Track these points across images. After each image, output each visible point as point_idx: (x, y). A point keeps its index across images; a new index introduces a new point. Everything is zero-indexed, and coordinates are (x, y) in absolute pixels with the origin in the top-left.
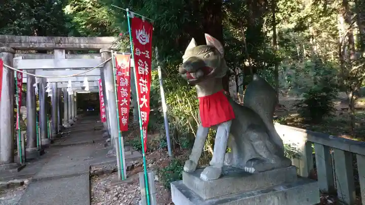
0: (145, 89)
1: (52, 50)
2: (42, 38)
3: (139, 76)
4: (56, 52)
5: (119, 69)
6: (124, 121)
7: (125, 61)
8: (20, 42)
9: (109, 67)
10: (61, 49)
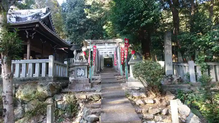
0: (126, 52)
1: (104, 43)
2: (102, 40)
3: (125, 49)
4: (106, 44)
5: (122, 48)
6: (122, 61)
7: (123, 46)
8: (98, 41)
9: (119, 47)
10: (107, 43)
